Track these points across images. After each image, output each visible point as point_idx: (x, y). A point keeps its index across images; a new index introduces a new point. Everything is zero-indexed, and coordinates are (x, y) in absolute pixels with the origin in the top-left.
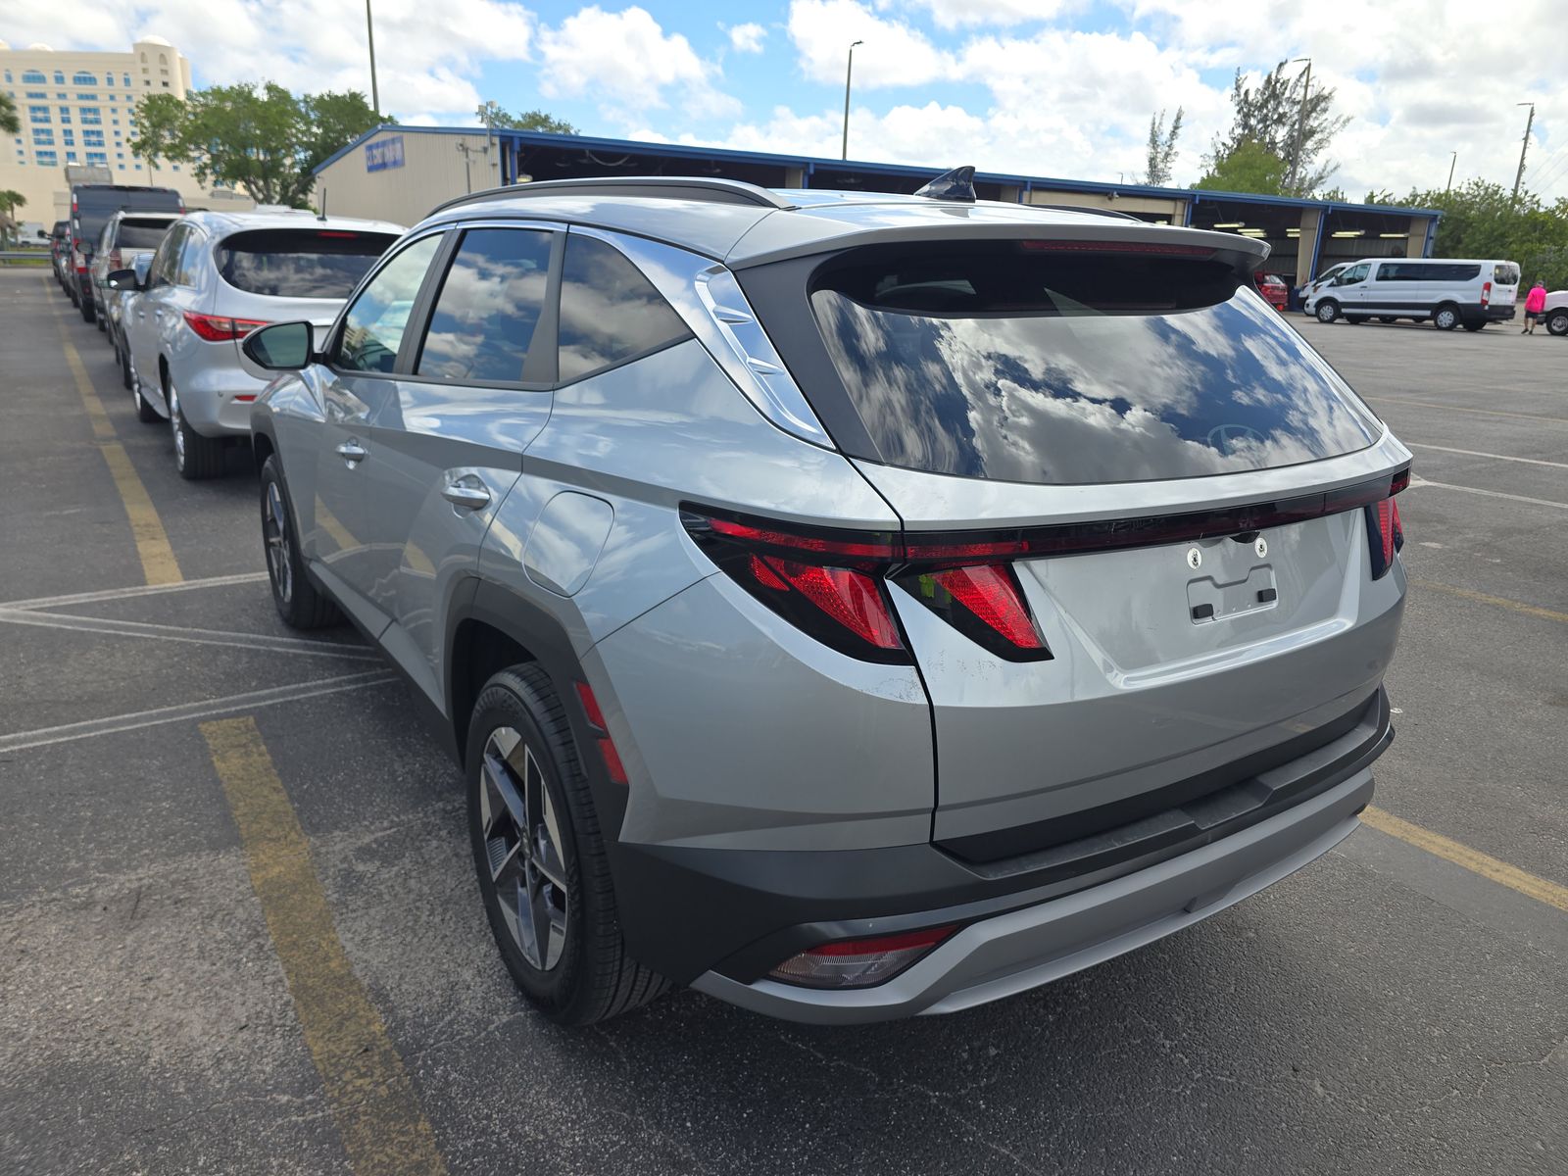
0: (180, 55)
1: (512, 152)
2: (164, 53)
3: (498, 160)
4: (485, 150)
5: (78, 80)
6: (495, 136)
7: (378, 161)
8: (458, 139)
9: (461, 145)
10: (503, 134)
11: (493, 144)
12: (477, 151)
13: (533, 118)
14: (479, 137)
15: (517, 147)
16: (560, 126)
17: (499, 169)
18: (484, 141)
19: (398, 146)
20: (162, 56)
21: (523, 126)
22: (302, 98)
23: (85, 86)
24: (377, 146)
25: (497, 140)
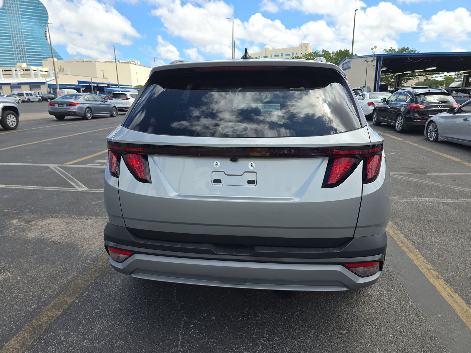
0: (310, 45)
1: (380, 61)
2: (307, 45)
3: (375, 64)
4: (372, 61)
5: (286, 55)
6: (375, 56)
7: (345, 68)
8: (365, 59)
9: (366, 61)
10: (378, 56)
11: (374, 59)
12: (370, 62)
13: (403, 49)
14: (371, 57)
15: (382, 59)
16: (412, 51)
17: (375, 66)
18: (372, 58)
19: (350, 63)
20: (306, 46)
21: (399, 52)
22: (331, 53)
23: (288, 56)
24: (345, 63)
25: (376, 58)
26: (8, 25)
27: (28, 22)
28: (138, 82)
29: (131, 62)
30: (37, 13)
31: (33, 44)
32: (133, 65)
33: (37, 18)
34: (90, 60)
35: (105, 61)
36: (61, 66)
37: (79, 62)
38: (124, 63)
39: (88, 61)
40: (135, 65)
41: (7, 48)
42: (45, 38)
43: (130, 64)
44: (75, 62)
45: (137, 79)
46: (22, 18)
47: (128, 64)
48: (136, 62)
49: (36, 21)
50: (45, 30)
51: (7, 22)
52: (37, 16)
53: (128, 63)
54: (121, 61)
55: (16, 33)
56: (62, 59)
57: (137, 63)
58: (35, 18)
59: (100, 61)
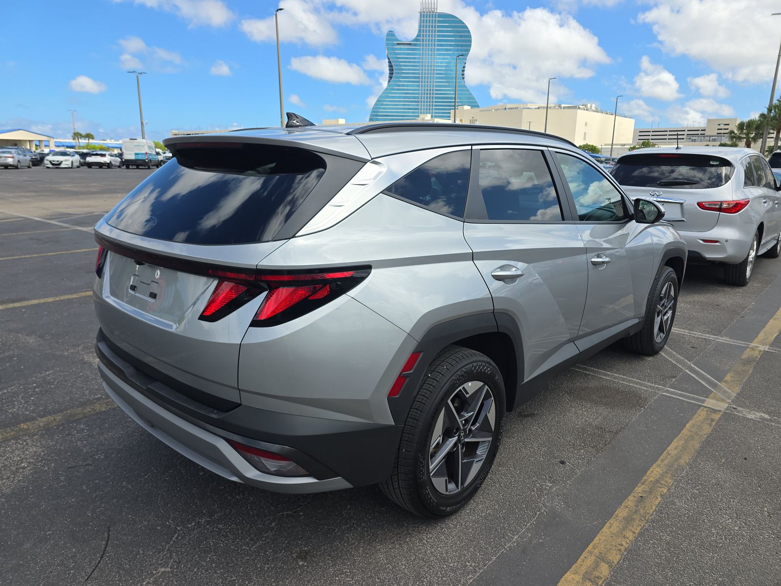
26: (419, 62)
27: (444, 55)
28: (585, 139)
29: (580, 107)
30: (458, 41)
31: (445, 86)
32: (583, 111)
33: (456, 48)
34: (515, 107)
35: (537, 107)
36: (473, 118)
37: (499, 109)
38: (568, 108)
39: (512, 108)
40: (586, 111)
41: (413, 94)
42: (461, 76)
43: (578, 110)
44: (493, 110)
45: (585, 134)
46: (438, 50)
47: (575, 110)
48: (589, 105)
49: (454, 52)
50: (463, 65)
51: (419, 58)
52: (458, 45)
53: (575, 107)
54: (563, 105)
55: (430, 72)
56: (478, 106)
57: (591, 106)
58: (454, 49)
59: (530, 107)
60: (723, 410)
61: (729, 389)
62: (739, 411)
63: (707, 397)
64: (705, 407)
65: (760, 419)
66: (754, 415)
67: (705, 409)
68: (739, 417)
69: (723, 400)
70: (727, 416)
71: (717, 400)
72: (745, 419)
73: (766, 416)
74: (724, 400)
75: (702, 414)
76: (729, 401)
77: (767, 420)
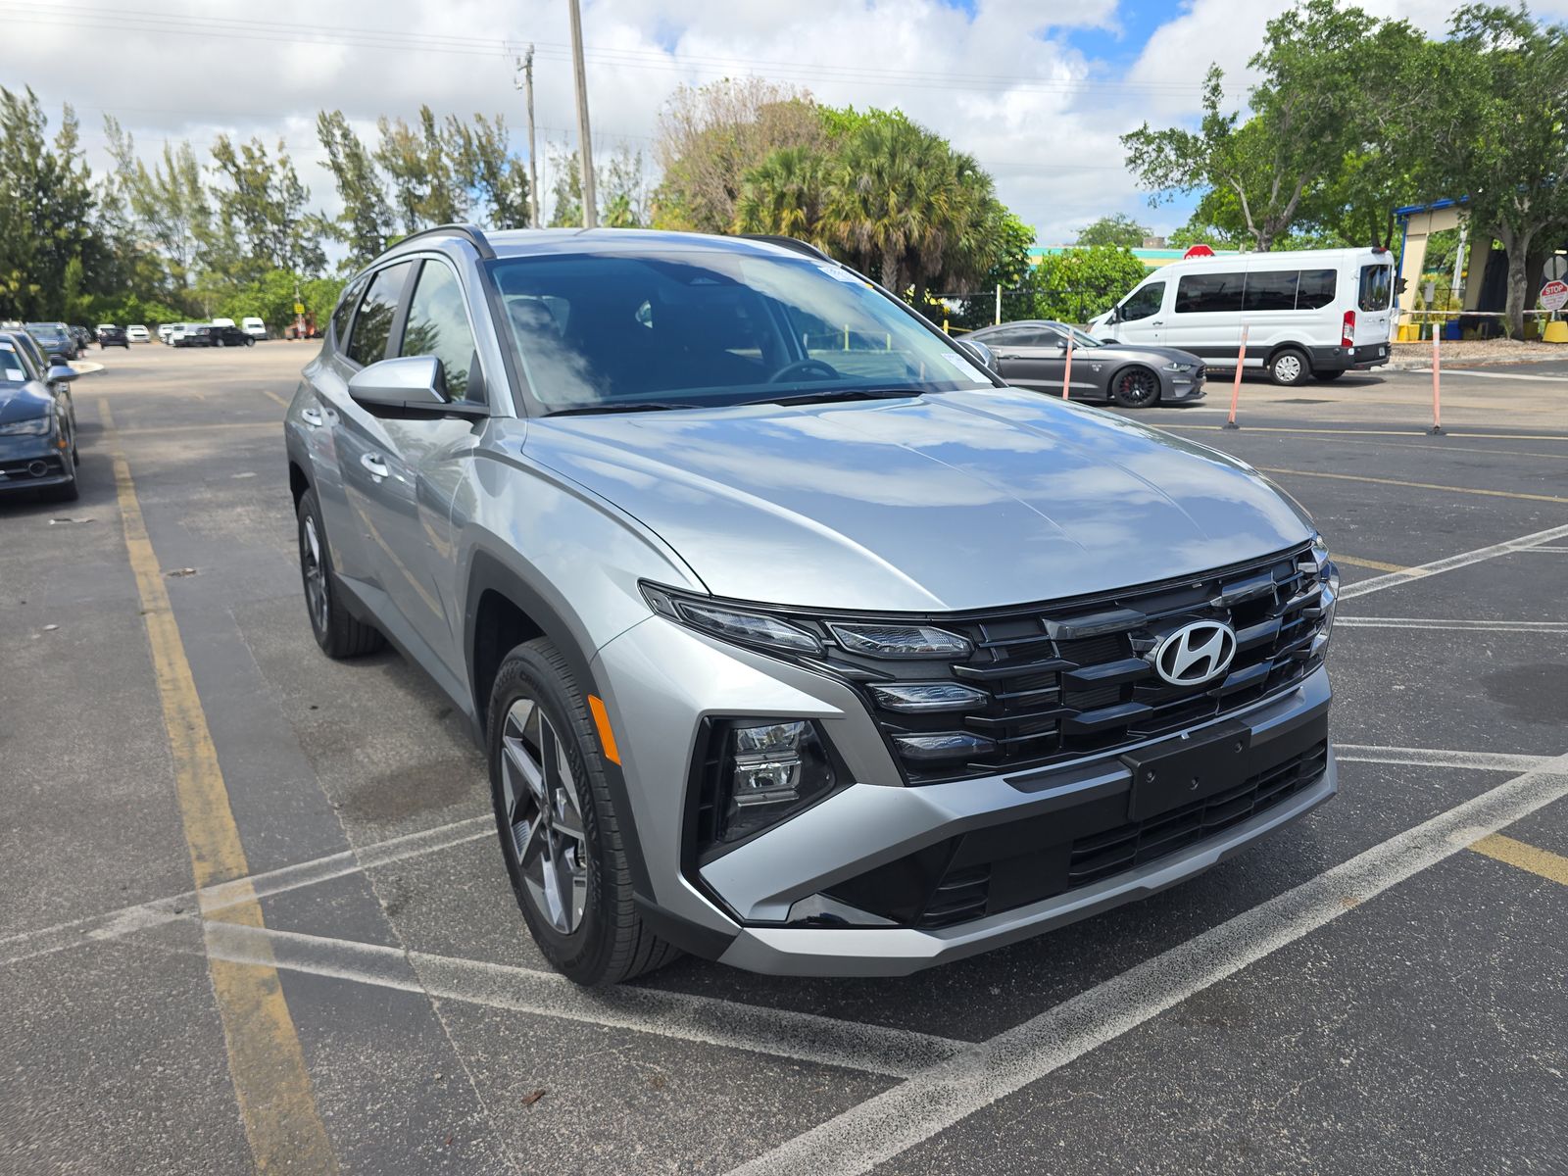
60: (202, 891)
61: (241, 967)
62: (167, 909)
63: (262, 902)
64: (240, 877)
65: (111, 919)
66: (130, 919)
67: (235, 872)
68: (157, 896)
69: (224, 916)
70: (180, 882)
71: (233, 909)
72: (142, 900)
73: (99, 934)
74: (221, 920)
75: (232, 855)
76: (208, 926)
77: (96, 925)
